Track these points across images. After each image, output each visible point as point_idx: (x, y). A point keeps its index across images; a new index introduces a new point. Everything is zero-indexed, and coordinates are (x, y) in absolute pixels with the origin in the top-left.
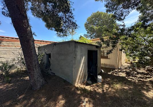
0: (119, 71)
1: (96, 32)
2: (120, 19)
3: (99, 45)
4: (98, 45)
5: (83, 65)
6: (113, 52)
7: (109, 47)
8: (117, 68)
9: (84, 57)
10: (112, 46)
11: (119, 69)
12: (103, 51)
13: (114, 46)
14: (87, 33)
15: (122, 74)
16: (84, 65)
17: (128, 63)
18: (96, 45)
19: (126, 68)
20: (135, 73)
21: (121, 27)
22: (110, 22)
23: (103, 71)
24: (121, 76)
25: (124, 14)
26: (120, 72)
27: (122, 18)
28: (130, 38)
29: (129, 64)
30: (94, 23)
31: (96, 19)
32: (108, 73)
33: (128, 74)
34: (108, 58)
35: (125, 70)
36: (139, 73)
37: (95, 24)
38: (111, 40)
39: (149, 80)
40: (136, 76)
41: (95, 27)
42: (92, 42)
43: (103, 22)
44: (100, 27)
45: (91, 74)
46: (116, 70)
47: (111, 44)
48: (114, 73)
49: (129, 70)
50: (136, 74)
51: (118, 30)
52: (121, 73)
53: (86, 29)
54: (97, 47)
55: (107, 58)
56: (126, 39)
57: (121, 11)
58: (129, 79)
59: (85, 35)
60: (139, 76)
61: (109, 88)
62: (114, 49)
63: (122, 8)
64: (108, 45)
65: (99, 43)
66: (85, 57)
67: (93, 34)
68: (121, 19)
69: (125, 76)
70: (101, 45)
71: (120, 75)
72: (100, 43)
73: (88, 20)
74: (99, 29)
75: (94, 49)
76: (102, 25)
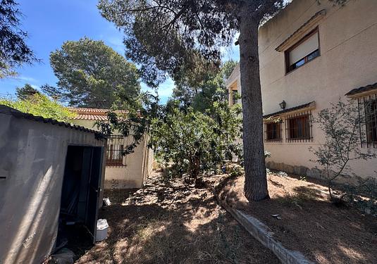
0: (145, 191)
1: (90, 91)
2: (151, 84)
3: (104, 130)
4: (100, 130)
5: (42, 200)
6: (135, 149)
7: (126, 138)
8: (140, 186)
9: (49, 172)
10: (134, 136)
11: (144, 188)
12: (112, 145)
13: (137, 137)
14: (59, 84)
15: (151, 198)
16: (45, 201)
17: (158, 171)
18: (95, 129)
19: (155, 183)
20: (171, 190)
21: (153, 101)
22: (128, 79)
23: (108, 202)
24: (149, 203)
25: (158, 78)
26: (146, 194)
27: (155, 82)
28: (165, 124)
29: (159, 173)
30: (85, 65)
31: (94, 56)
32: (123, 205)
33: (161, 195)
34: (123, 165)
35: (154, 189)
36: (177, 190)
37: (88, 69)
38: (132, 123)
39: (188, 198)
40: (172, 197)
41: (89, 78)
42: (76, 116)
43: (113, 73)
44: (104, 81)
45: (68, 223)
46: (139, 192)
47: (132, 132)
48: (135, 199)
49: (160, 186)
50: (172, 193)
51: (147, 103)
52: (148, 196)
53: (55, 71)
54: (98, 136)
55: (118, 163)
56: (160, 124)
57: (153, 69)
58: (164, 207)
59: (46, 88)
60: (176, 194)
61: (128, 248)
62: (138, 143)
63: (155, 65)
64: (126, 134)
65: (103, 125)
66: (54, 168)
67: (81, 93)
68: (153, 84)
69: (156, 200)
70: (109, 131)
71: (147, 203)
72: (107, 127)
73: (66, 47)
74: (100, 86)
75: (90, 141)
76: (108, 79)
